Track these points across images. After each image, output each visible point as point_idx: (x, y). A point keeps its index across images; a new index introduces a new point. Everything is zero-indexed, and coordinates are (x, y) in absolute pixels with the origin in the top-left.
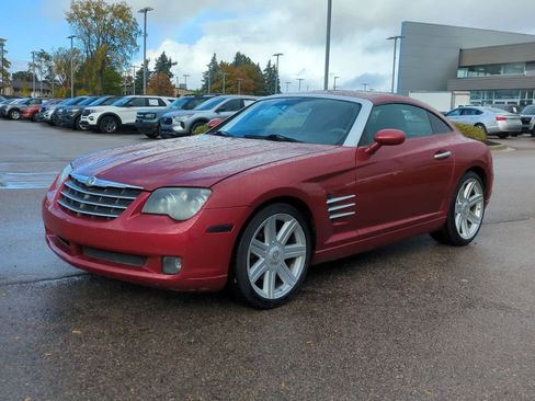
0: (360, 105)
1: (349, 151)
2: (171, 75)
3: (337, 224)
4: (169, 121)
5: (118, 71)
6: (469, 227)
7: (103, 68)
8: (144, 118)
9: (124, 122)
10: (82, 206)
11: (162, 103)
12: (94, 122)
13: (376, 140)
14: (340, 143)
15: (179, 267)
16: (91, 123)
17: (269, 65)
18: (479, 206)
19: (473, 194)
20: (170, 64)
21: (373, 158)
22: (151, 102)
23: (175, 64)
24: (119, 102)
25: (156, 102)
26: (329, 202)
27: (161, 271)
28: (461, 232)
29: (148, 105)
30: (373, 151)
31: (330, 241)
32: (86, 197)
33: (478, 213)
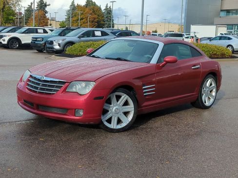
0: (158, 45)
1: (153, 66)
2: (46, 12)
3: (147, 97)
4: (52, 43)
5: (13, 9)
6: (209, 100)
7: (4, 7)
8: (36, 41)
9: (23, 42)
10: (39, 89)
11: (45, 32)
12: (5, 43)
13: (164, 61)
14: (149, 62)
15: (82, 113)
16: (3, 43)
17: (107, 6)
18: (214, 90)
19: (211, 85)
20: (46, 5)
21: (164, 69)
22: (39, 31)
23: (49, 5)
24: (20, 31)
25: (42, 31)
26: (144, 88)
27: (75, 116)
28: (205, 102)
29: (37, 32)
30: (163, 66)
31: (144, 104)
32: (41, 85)
33: (214, 94)
